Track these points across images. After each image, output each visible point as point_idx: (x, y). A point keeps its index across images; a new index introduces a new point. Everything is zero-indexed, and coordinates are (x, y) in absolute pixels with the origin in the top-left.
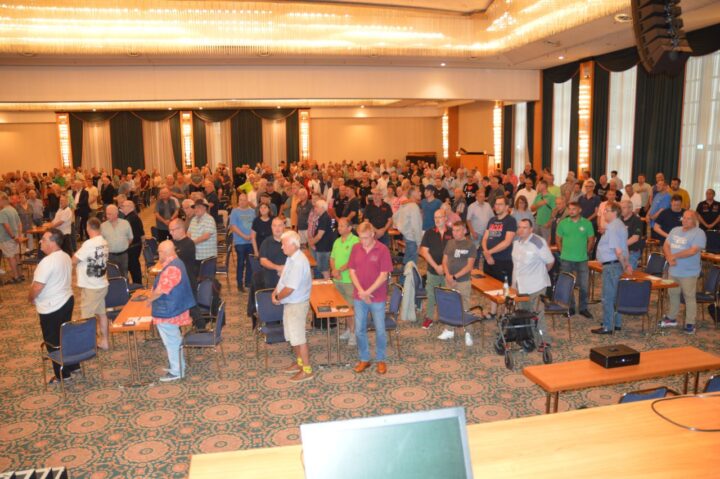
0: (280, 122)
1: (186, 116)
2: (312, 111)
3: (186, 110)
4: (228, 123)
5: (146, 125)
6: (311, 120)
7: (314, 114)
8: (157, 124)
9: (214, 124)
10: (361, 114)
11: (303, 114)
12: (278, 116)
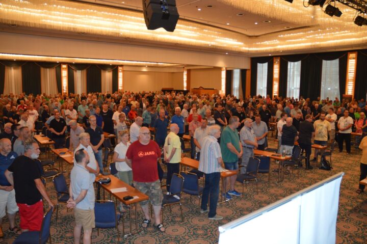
0: (110, 72)
1: (64, 66)
2: (124, 67)
3: (64, 63)
4: (85, 71)
5: (42, 70)
6: (123, 71)
7: (125, 68)
8: (48, 70)
9: (78, 71)
10: (145, 70)
11: (120, 68)
12: (109, 69)
